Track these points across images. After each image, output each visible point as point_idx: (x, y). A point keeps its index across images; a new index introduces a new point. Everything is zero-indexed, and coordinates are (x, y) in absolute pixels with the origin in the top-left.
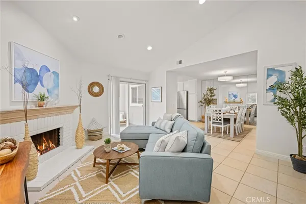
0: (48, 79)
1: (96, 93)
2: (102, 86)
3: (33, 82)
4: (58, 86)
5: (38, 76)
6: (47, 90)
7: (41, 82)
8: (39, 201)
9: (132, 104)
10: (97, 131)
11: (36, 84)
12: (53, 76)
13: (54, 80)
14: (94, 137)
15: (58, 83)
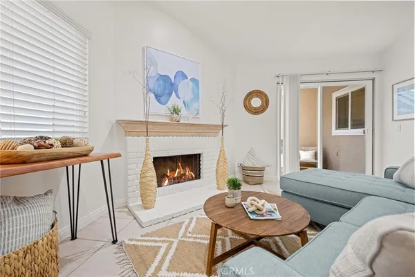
0: (184, 88)
1: (255, 109)
2: (266, 95)
3: (167, 91)
4: (199, 98)
5: (172, 84)
6: (184, 102)
7: (176, 92)
8: (127, 242)
9: (336, 132)
10: (254, 169)
11: (170, 94)
12: (191, 83)
13: (193, 90)
14: (249, 179)
15: (198, 93)
